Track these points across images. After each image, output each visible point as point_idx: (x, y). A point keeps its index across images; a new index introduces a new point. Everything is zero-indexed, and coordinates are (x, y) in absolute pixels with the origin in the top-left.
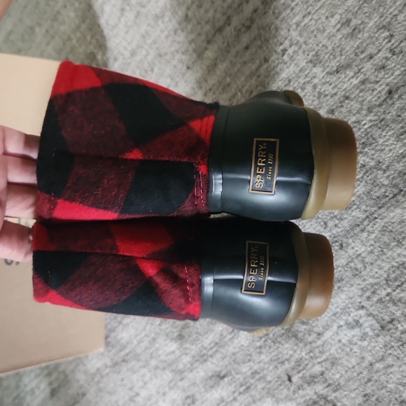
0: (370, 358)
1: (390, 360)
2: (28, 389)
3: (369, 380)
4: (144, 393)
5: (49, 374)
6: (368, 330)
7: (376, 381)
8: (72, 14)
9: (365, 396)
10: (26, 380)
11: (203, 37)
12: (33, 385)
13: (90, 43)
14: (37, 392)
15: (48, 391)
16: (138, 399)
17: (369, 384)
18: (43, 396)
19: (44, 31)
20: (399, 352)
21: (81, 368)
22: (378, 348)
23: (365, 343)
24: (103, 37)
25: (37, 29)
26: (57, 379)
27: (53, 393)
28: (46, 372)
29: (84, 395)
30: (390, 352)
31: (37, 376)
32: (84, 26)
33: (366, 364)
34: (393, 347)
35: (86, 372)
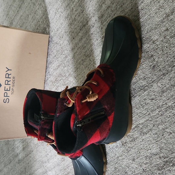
0: (118, 155)
1: (124, 157)
2: (16, 146)
3: (117, 163)
4: (50, 154)
5: (23, 142)
6: (118, 144)
7: (119, 163)
8: (41, 12)
9: (115, 168)
10: (16, 143)
11: (79, 28)
12: (18, 145)
13: (45, 24)
14: (19, 148)
15: (22, 148)
16: (48, 156)
17: (117, 164)
18: (20, 149)
19: (32, 17)
20: (127, 154)
21: (32, 141)
22: (120, 152)
23: (117, 149)
24: (49, 22)
25: (30, 16)
26: (25, 144)
27: (24, 149)
28: (22, 141)
29: (32, 151)
30: (124, 154)
31: (19, 142)
32: (44, 17)
33: (116, 157)
34: (125, 152)
35: (34, 143)
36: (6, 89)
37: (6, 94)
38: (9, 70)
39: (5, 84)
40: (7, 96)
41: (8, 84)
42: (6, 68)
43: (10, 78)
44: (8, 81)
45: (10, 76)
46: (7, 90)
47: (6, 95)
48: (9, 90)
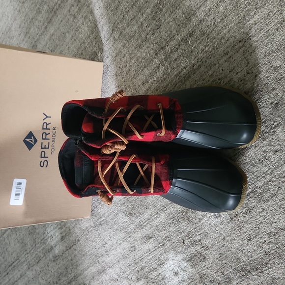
0: (224, 235)
1: (233, 236)
2: (49, 235)
3: (223, 246)
4: (109, 243)
5: (61, 228)
6: (224, 219)
7: (226, 247)
8: (86, 29)
9: (220, 254)
10: (49, 230)
11: (153, 51)
12: (52, 233)
13: (95, 46)
14: (54, 237)
15: (60, 237)
16: (106, 245)
17: (223, 248)
18: (57, 239)
19: (71, 36)
20: (239, 232)
21: (78, 226)
22: (228, 229)
23: (222, 226)
24: (102, 43)
25: (67, 35)
26: (65, 231)
27: (62, 238)
28: (59, 226)
29: (79, 241)
30: (234, 232)
31: (54, 229)
32: (92, 36)
33: (222, 237)
34: (235, 229)
35: (80, 228)
36: (43, 147)
37: (43, 153)
38: (47, 117)
39: (43, 139)
40: (45, 157)
41: (46, 139)
42: (44, 114)
43: (49, 129)
44: (46, 135)
45: (49, 127)
46: (45, 148)
47: (43, 156)
48: (48, 148)
